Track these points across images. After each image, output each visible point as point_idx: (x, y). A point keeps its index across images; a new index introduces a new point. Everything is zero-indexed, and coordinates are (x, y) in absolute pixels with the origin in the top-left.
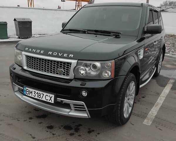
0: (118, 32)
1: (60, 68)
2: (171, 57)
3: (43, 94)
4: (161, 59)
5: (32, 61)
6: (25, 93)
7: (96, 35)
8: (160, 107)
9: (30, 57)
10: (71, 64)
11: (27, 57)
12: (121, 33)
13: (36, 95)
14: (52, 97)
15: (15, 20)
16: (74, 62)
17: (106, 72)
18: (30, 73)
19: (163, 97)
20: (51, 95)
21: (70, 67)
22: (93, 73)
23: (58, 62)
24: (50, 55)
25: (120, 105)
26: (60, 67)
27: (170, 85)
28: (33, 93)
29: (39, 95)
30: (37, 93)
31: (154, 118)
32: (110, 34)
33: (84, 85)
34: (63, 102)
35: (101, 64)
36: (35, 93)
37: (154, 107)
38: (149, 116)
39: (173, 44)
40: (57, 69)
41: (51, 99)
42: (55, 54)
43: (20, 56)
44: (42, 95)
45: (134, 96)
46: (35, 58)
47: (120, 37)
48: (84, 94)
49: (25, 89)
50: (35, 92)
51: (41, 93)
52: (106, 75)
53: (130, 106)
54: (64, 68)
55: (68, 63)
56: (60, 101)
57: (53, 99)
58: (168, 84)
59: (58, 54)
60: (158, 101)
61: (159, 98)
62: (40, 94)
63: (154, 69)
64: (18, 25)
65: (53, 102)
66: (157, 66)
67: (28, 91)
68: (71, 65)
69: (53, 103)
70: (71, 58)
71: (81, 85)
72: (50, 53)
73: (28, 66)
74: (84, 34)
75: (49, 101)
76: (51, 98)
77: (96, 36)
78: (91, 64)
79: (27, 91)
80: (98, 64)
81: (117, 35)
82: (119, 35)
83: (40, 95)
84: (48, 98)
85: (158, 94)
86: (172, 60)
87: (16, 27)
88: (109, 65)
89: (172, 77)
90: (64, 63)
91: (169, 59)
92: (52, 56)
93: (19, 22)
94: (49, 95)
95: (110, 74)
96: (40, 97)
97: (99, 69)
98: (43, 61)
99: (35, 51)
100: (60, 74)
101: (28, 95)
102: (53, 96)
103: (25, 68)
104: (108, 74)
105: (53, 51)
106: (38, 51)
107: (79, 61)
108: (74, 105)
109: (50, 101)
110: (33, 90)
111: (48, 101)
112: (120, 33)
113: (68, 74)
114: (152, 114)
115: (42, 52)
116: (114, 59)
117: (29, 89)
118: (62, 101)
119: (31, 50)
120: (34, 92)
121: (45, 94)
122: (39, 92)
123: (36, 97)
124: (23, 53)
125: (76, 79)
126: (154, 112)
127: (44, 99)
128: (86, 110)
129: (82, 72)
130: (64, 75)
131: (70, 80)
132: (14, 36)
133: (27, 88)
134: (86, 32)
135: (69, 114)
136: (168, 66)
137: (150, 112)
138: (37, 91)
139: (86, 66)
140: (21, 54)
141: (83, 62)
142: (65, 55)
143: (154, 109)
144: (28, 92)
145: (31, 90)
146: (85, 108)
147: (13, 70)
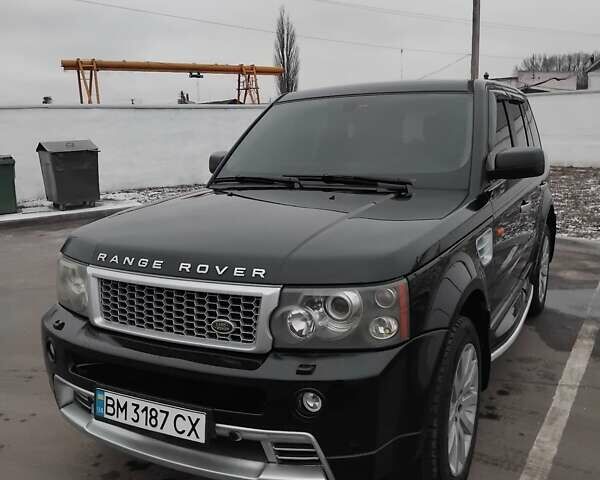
0: (403, 179)
1: (220, 317)
2: (575, 243)
3: (167, 413)
4: (546, 256)
5: (123, 298)
6: (100, 410)
7: (331, 194)
8: (564, 425)
9: (116, 284)
10: (258, 300)
11: (105, 283)
12: (413, 180)
13: (142, 416)
14: (198, 420)
15: (40, 148)
16: (269, 293)
17: (382, 323)
18: (115, 339)
19: (570, 387)
20: (195, 416)
21: (257, 310)
22: (337, 327)
23: (213, 296)
24: (183, 275)
25: (435, 433)
26: (221, 311)
27: (585, 342)
28: (131, 409)
29: (152, 417)
30: (146, 409)
31: (549, 466)
32: (376, 186)
33: (309, 373)
34: (236, 437)
35: (363, 294)
36: (135, 411)
37: (544, 428)
38: (531, 462)
39: (573, 197)
40: (210, 321)
41: (193, 429)
42: (202, 269)
43: (79, 281)
45: (475, 393)
46: (132, 286)
47: (410, 197)
48: (313, 404)
49: (100, 397)
50: (138, 406)
51: (158, 407)
52: (381, 330)
53: (466, 432)
54: (233, 316)
55: (249, 298)
56: (226, 434)
57: (201, 428)
58: (578, 340)
59: (212, 270)
60: (556, 402)
61: (557, 392)
62: (154, 414)
63: (527, 292)
64: (50, 167)
65: (202, 440)
66: (534, 279)
67: (110, 402)
68: (258, 303)
69: (204, 442)
70: (258, 281)
71: (298, 372)
72: (186, 266)
73: (107, 314)
74: (289, 192)
75: (189, 435)
76: (194, 426)
77: (333, 198)
78: (326, 298)
79: (107, 405)
80: (352, 296)
81: (400, 190)
82: (406, 190)
83: (155, 417)
84: (185, 426)
85: (552, 379)
86: (580, 253)
87: (45, 173)
88: (388, 295)
89: (588, 312)
90: (236, 298)
91: (569, 252)
92: (192, 275)
93: (53, 154)
94: (185, 413)
95: (395, 327)
96: (153, 422)
97: (356, 315)
98: (161, 297)
99: (131, 263)
100: (224, 338)
101: (114, 418)
102: (203, 417)
103: (99, 321)
104: (387, 329)
105: (196, 259)
106: (144, 262)
107: (286, 290)
108: (277, 445)
109: (193, 438)
110: (131, 401)
111: (184, 436)
112: (410, 184)
113: (251, 337)
114: (543, 451)
115: (157, 264)
116: (405, 276)
117: (116, 397)
118: (233, 434)
119: (117, 261)
120: (133, 408)
121: (173, 411)
122: (150, 405)
123: (141, 424)
124: (91, 270)
125: (278, 351)
126: (547, 443)
127: (169, 430)
128: (318, 462)
129: (299, 326)
130: (236, 339)
131: (259, 358)
132: (39, 203)
133: (107, 394)
134: (297, 186)
135: (261, 477)
136: (570, 275)
137: (534, 447)
138: (143, 404)
139: (311, 303)
140: (84, 275)
141: (299, 294)
142: (238, 272)
143: (545, 436)
144: (112, 406)
145: (122, 399)
146: (315, 454)
147: (56, 332)
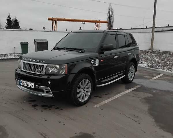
5: (26, 66)
6: (20, 83)
7: (67, 51)
10: (43, 66)
11: (24, 63)
12: (85, 49)
13: (26, 84)
16: (45, 65)
19: (121, 95)
21: (43, 68)
22: (56, 71)
23: (38, 65)
24: (34, 62)
27: (134, 88)
35: (59, 66)
40: (37, 69)
43: (20, 63)
44: (28, 84)
45: (91, 89)
46: (27, 64)
51: (28, 83)
53: (86, 96)
54: (40, 69)
57: (33, 86)
59: (38, 61)
61: (117, 95)
64: (37, 46)
69: (34, 88)
70: (44, 63)
71: (48, 77)
72: (34, 60)
73: (24, 68)
78: (54, 66)
82: (83, 51)
84: (31, 85)
85: (119, 93)
87: (35, 46)
90: (41, 66)
94: (31, 83)
98: (31, 65)
99: (27, 60)
100: (39, 72)
101: (22, 85)
102: (34, 84)
103: (22, 69)
105: (36, 59)
107: (48, 65)
108: (46, 90)
109: (32, 87)
115: (31, 60)
116: (67, 64)
117: (23, 81)
118: (38, 87)
119: (25, 59)
120: (24, 83)
121: (30, 83)
122: (27, 82)
124: (22, 61)
125: (46, 74)
127: (29, 86)
129: (51, 71)
130: (41, 72)
131: (43, 75)
133: (21, 81)
135: (42, 95)
137: (103, 102)
138: (26, 82)
141: (50, 65)
142: (41, 61)
143: (107, 100)
144: (22, 83)
146: (50, 92)
147: (16, 71)
